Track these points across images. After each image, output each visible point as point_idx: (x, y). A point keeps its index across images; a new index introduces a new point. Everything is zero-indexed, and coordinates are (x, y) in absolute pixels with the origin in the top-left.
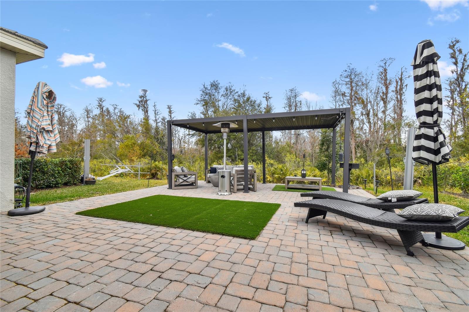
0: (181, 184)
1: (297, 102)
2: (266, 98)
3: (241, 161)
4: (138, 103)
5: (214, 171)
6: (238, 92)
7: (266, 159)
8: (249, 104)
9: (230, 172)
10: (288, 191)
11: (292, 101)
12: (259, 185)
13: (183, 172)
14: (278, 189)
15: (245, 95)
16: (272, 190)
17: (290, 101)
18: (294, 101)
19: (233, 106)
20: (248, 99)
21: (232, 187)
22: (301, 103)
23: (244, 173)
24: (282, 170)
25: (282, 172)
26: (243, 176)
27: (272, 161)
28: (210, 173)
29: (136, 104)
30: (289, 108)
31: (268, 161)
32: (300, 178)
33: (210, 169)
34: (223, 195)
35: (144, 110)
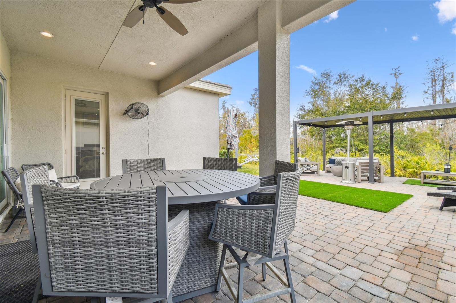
0: (305, 172)
1: (445, 75)
2: (395, 74)
3: (358, 152)
4: (251, 101)
5: (332, 162)
6: (354, 76)
7: (394, 150)
8: (369, 88)
9: (354, 163)
10: (424, 186)
11: (438, 73)
12: (386, 178)
13: (306, 162)
14: (411, 182)
15: (364, 80)
16: (403, 183)
17: (433, 75)
18: (442, 74)
19: (347, 92)
20: (368, 83)
21: (355, 177)
22: (452, 75)
23: (368, 165)
24: (418, 164)
25: (418, 166)
26: (368, 168)
27: (403, 152)
28: (329, 164)
29: (249, 102)
30: (432, 83)
31: (397, 152)
32: (443, 173)
33: (328, 160)
34: (347, 183)
35: (256, 106)
